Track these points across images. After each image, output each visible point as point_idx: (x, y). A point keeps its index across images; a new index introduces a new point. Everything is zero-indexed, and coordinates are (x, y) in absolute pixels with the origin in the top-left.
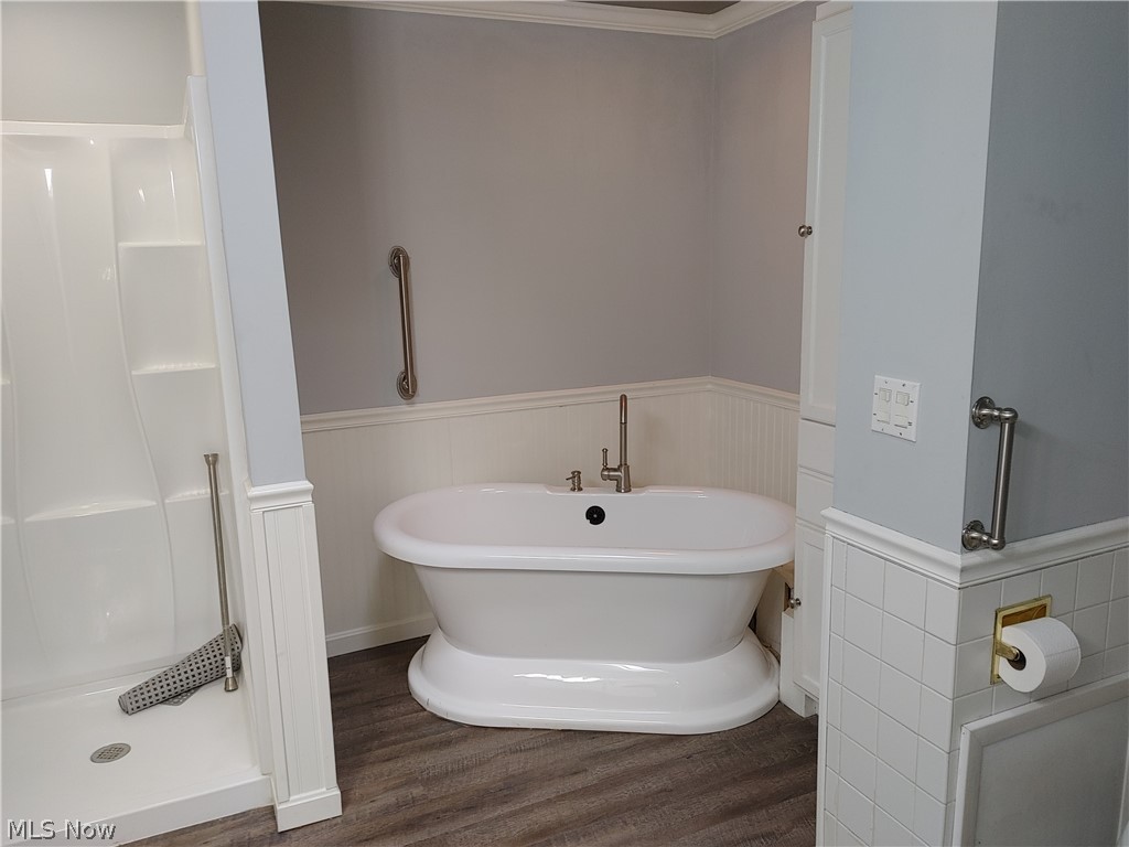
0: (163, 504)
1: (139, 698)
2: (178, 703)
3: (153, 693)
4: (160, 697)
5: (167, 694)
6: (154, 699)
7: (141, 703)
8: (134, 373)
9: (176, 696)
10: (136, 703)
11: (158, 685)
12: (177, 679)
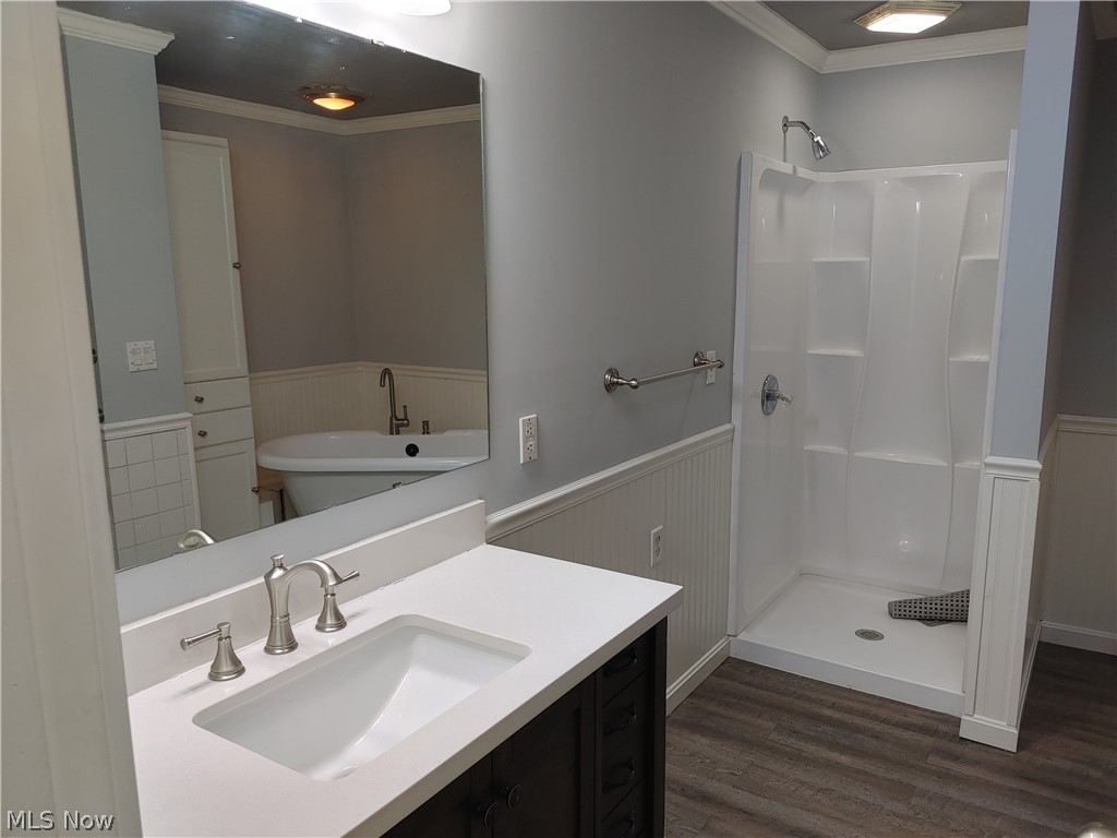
0: (953, 468)
1: (902, 608)
2: (929, 625)
3: (913, 609)
4: (918, 614)
5: (923, 615)
6: (912, 614)
7: (902, 613)
8: (951, 359)
9: (930, 620)
10: (901, 611)
11: (923, 606)
12: (939, 607)
